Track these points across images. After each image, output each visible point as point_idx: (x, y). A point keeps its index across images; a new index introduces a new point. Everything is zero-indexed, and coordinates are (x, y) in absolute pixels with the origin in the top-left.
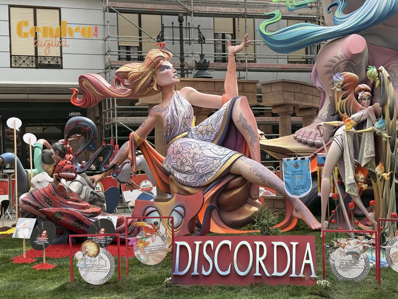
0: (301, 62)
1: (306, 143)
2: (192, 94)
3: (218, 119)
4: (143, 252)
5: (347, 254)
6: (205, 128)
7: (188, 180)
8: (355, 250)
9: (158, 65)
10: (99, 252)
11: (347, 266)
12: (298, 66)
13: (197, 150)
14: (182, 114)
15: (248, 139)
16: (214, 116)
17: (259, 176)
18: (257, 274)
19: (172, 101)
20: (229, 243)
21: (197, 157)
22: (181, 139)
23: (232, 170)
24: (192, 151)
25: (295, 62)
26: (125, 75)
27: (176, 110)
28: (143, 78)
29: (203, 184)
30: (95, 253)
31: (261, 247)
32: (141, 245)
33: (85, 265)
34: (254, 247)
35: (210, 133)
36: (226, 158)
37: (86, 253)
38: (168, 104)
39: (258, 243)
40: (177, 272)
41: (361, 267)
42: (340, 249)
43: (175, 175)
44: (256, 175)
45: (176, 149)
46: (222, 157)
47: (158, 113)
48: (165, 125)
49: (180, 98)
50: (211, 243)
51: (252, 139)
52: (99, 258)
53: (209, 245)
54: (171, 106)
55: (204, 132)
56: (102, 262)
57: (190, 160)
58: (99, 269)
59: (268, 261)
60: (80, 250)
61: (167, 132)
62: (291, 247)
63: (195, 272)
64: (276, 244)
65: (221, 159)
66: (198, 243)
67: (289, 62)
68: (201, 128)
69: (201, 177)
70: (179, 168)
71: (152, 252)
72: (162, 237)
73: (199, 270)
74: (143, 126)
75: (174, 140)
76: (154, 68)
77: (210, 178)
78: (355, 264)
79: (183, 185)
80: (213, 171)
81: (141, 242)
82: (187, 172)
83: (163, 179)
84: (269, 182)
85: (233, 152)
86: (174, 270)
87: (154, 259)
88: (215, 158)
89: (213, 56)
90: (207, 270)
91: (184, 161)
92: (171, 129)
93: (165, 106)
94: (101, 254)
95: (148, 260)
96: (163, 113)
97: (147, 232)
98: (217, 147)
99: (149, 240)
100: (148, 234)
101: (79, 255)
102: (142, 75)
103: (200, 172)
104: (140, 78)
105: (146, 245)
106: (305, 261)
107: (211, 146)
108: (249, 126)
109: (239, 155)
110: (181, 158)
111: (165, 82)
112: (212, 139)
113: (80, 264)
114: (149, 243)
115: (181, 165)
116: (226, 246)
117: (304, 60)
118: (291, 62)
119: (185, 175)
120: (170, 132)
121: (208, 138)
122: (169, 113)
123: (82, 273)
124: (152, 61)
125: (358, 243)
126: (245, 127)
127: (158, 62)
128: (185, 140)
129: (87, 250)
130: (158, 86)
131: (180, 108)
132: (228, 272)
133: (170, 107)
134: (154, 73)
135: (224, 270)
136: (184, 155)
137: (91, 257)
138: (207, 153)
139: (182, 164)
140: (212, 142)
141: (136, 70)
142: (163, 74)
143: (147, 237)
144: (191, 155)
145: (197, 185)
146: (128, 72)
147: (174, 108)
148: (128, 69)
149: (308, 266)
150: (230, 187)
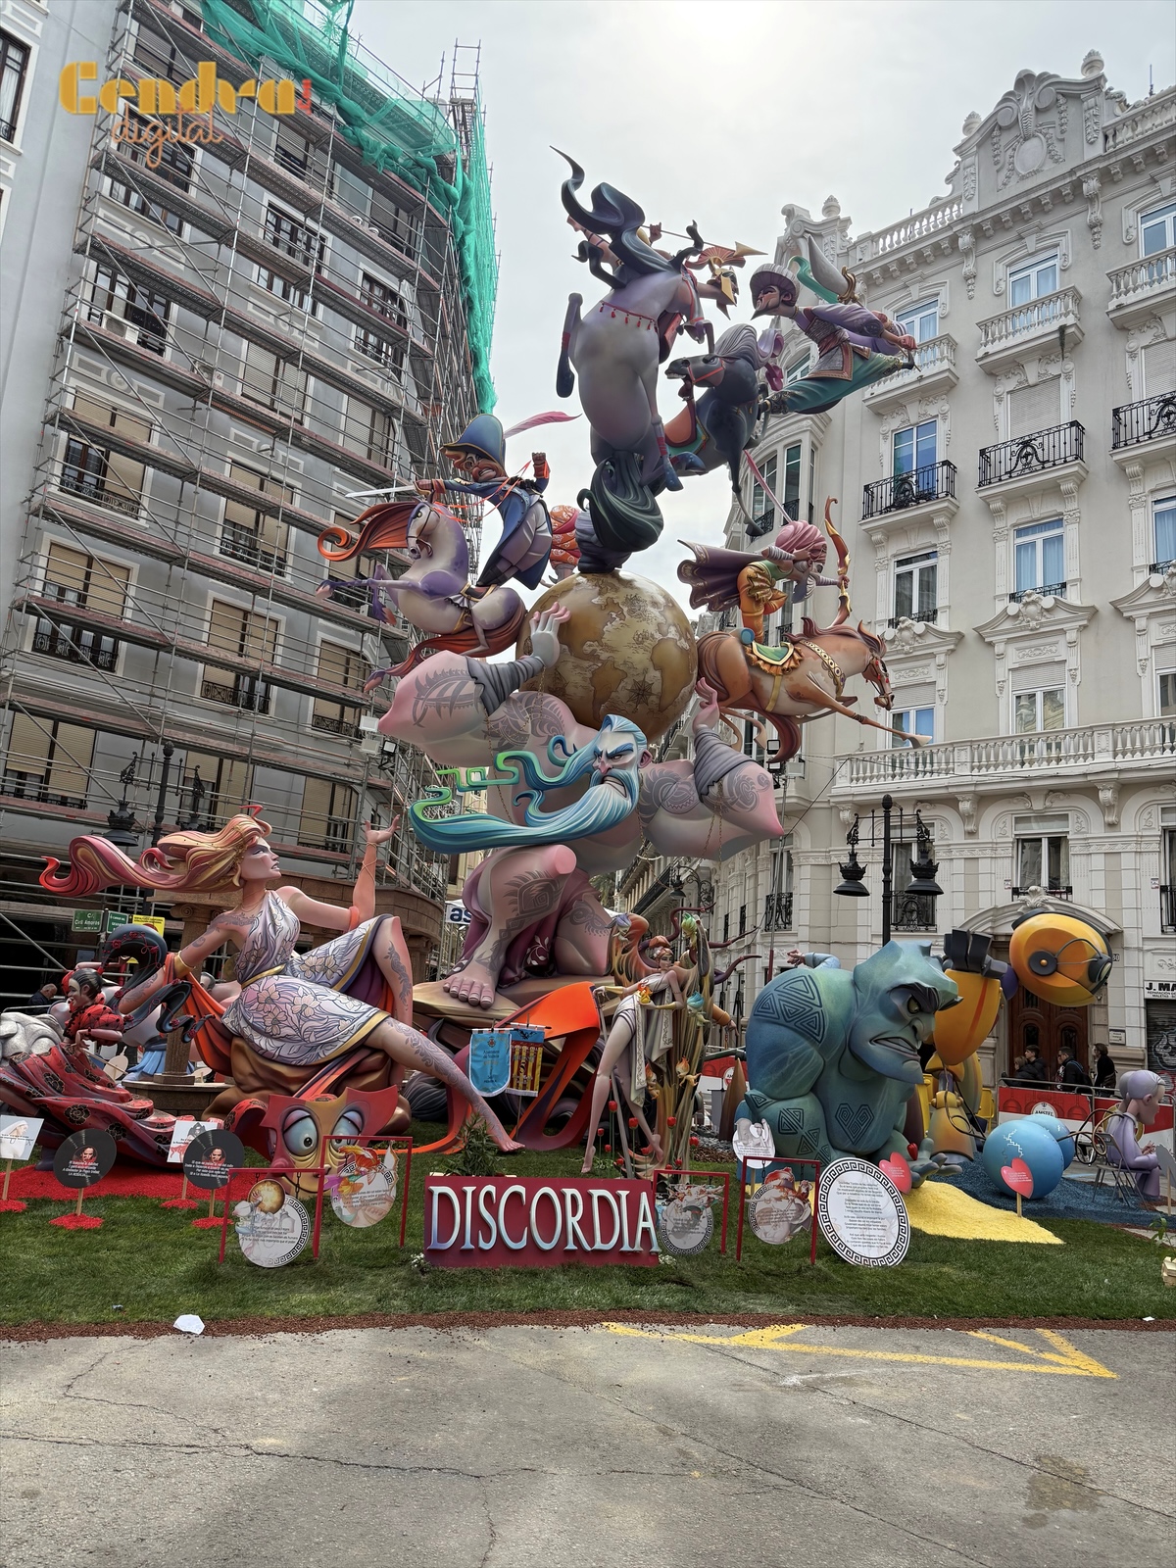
0: (318, 847)
1: (465, 1000)
2: (299, 900)
3: (347, 949)
4: (348, 1202)
5: (686, 1210)
6: (321, 961)
7: (284, 1053)
8: (696, 1204)
9: (250, 843)
10: (282, 1203)
11: (684, 1230)
12: (310, 851)
13: (309, 999)
14: (284, 933)
15: (398, 988)
16: (340, 942)
17: (421, 1055)
18: (571, 1246)
19: (265, 909)
20: (521, 1189)
21: (308, 1012)
22: (276, 977)
23: (369, 1042)
24: (298, 1001)
25: (308, 845)
26: (181, 853)
27: (274, 925)
28: (218, 862)
29: (313, 1063)
30: (275, 1206)
31: (573, 1197)
32: (346, 1189)
33: (253, 1228)
34: (562, 1197)
35: (329, 972)
36: (364, 1018)
37: (257, 1206)
38: (255, 912)
39: (569, 1192)
40: (435, 1244)
41: (701, 1230)
42: (677, 1201)
43: (257, 1041)
44: (416, 1052)
45: (264, 995)
46: (355, 1016)
47: (233, 926)
48: (247, 948)
49: (281, 904)
50: (491, 1188)
51: (404, 989)
52: (281, 1215)
53: (488, 1194)
54: (262, 917)
55: (318, 968)
56: (286, 1223)
57: (295, 1017)
58: (279, 1235)
59: (586, 1223)
60: (246, 1198)
61: (248, 962)
62: (618, 1198)
63: (468, 1245)
64: (596, 1193)
65: (355, 1020)
66: (469, 1190)
67: (299, 843)
68: (313, 960)
69: (313, 1049)
70: (269, 1030)
71: (365, 1204)
72: (387, 1176)
73: (474, 1241)
74: (198, 946)
75: (259, 976)
76: (242, 846)
77: (330, 1053)
78: (693, 1226)
79: (271, 1060)
80: (338, 1039)
81: (348, 1184)
82: (286, 1038)
83: (218, 1045)
84: (436, 1067)
85: (375, 1010)
86: (428, 1240)
87: (366, 1216)
88: (342, 1017)
89: (176, 813)
90: (487, 1240)
91: (281, 1017)
92: (258, 958)
93: (248, 915)
94: (287, 1208)
95: (356, 1218)
96: (247, 928)
97: (360, 1166)
98: (344, 998)
99: (363, 1180)
100: (362, 1169)
101: (242, 1208)
102: (217, 856)
103: (312, 1039)
104: (213, 860)
105: (356, 1189)
106: (642, 1224)
107: (334, 994)
108: (403, 967)
109: (381, 1016)
110: (276, 1012)
111: (255, 873)
112: (331, 982)
113: (242, 1227)
114: (361, 1186)
115: (273, 1024)
116: (516, 1195)
117: (323, 844)
118: (303, 844)
119: (278, 1044)
120: (255, 963)
121: (325, 979)
122: (260, 929)
123: (245, 1244)
124: (241, 836)
125: (702, 1192)
126: (396, 967)
127: (251, 838)
128: (283, 979)
129: (260, 1199)
130: (240, 878)
131: (280, 922)
132: (523, 1244)
133: (261, 919)
134: (239, 856)
135: (517, 1240)
136: (282, 1006)
137: (266, 1213)
138: (329, 1006)
139: (276, 1022)
140: (331, 987)
141: (206, 846)
142: (257, 860)
143: (361, 1174)
144: (297, 1008)
145: (303, 1063)
146: (189, 847)
147: (269, 922)
148: (189, 842)
149: (646, 1231)
150: (361, 1069)
